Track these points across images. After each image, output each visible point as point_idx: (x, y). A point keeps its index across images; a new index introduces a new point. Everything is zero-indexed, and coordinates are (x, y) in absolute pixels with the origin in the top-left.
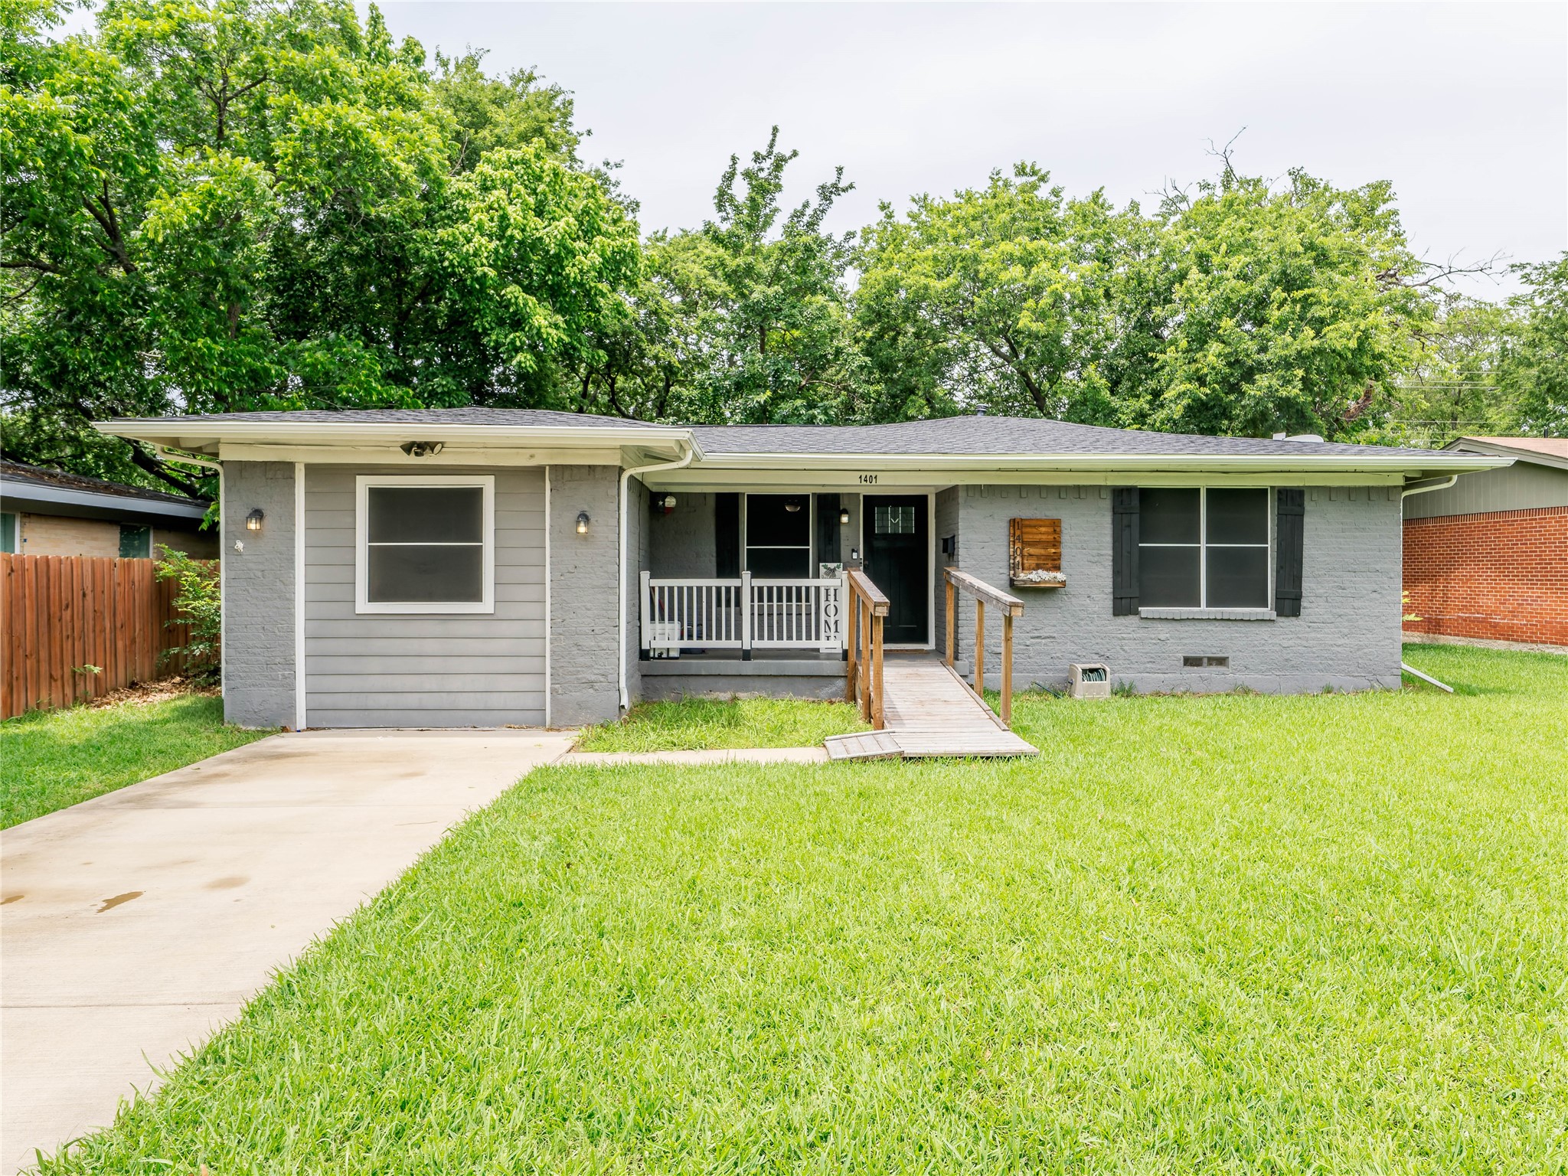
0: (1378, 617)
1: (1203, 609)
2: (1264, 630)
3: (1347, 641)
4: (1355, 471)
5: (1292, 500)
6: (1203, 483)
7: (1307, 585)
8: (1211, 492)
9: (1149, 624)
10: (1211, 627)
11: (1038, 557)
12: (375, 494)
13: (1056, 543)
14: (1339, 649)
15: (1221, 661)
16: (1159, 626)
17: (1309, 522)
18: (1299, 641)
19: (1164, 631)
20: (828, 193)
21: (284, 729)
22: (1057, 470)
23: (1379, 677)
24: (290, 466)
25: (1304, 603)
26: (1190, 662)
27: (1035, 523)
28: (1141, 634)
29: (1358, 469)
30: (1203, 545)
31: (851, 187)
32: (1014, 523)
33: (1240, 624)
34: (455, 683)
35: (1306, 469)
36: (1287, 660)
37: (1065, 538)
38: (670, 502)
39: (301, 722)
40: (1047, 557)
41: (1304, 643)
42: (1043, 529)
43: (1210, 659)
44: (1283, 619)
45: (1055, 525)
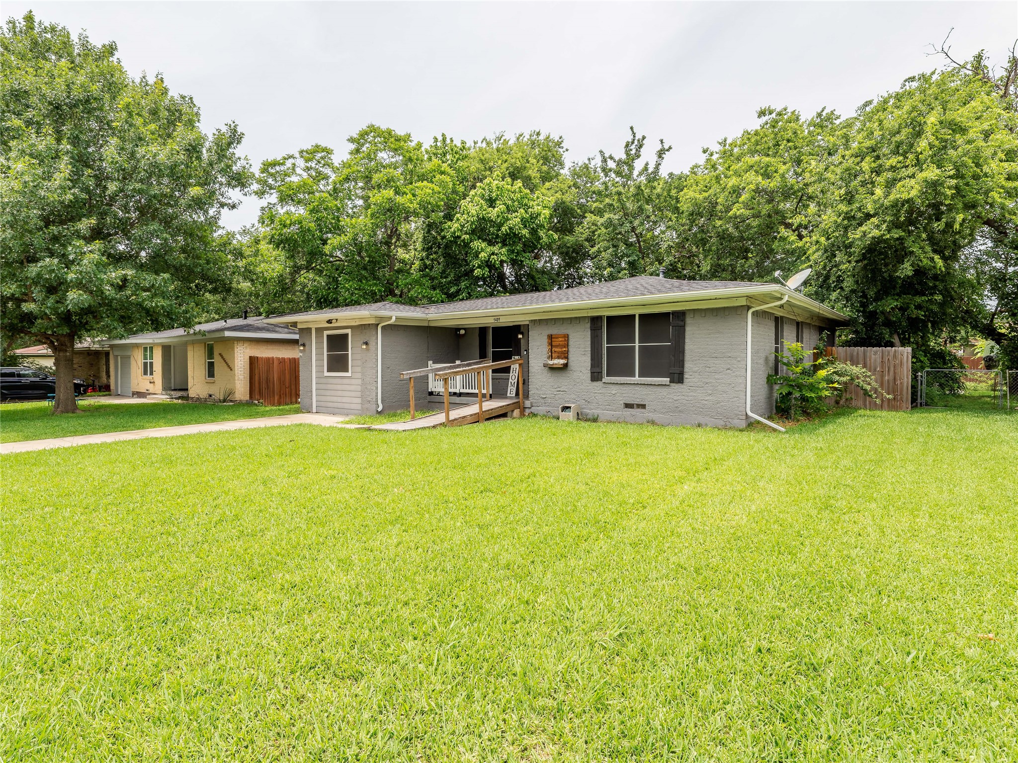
0: (730, 384)
1: (637, 379)
2: (664, 391)
3: (711, 398)
4: (716, 299)
5: (680, 317)
6: (637, 312)
7: (688, 365)
8: (642, 316)
9: (607, 386)
10: (637, 388)
11: (558, 352)
12: (328, 336)
13: (567, 346)
14: (706, 402)
15: (643, 406)
16: (613, 387)
17: (689, 330)
18: (683, 397)
19: (614, 390)
20: (661, 154)
21: (310, 412)
22: (567, 310)
23: (730, 420)
24: (310, 329)
25: (686, 376)
26: (628, 406)
27: (557, 337)
28: (604, 391)
29: (718, 297)
30: (637, 345)
31: (670, 148)
32: (551, 337)
33: (652, 387)
34: (344, 400)
35: (687, 300)
36: (676, 407)
37: (571, 343)
38: (462, 332)
39: (314, 410)
40: (562, 353)
41: (687, 398)
42: (561, 339)
43: (637, 405)
44: (674, 384)
45: (567, 337)
